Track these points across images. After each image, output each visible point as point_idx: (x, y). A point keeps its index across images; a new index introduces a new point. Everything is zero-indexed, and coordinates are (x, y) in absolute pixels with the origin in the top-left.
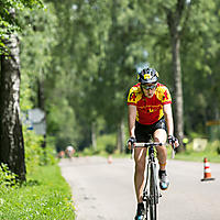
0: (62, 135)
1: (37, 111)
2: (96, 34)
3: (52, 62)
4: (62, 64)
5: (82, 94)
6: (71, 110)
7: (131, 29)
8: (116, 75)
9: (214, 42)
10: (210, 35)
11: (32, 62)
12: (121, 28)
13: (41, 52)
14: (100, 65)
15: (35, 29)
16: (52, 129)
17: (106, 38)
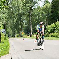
0: (9, 34)
1: (4, 29)
2: (15, 15)
3: (7, 20)
4: (9, 20)
5: (13, 26)
6: (11, 29)
7: (22, 14)
8: (19, 22)
9: (38, 16)
10: (37, 15)
11: (3, 20)
12: (20, 14)
13: (5, 18)
14: (16, 20)
15: (3, 14)
16: (7, 33)
17: (17, 15)
